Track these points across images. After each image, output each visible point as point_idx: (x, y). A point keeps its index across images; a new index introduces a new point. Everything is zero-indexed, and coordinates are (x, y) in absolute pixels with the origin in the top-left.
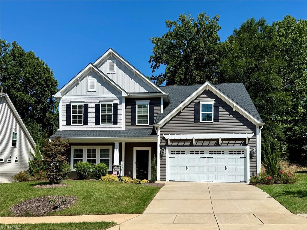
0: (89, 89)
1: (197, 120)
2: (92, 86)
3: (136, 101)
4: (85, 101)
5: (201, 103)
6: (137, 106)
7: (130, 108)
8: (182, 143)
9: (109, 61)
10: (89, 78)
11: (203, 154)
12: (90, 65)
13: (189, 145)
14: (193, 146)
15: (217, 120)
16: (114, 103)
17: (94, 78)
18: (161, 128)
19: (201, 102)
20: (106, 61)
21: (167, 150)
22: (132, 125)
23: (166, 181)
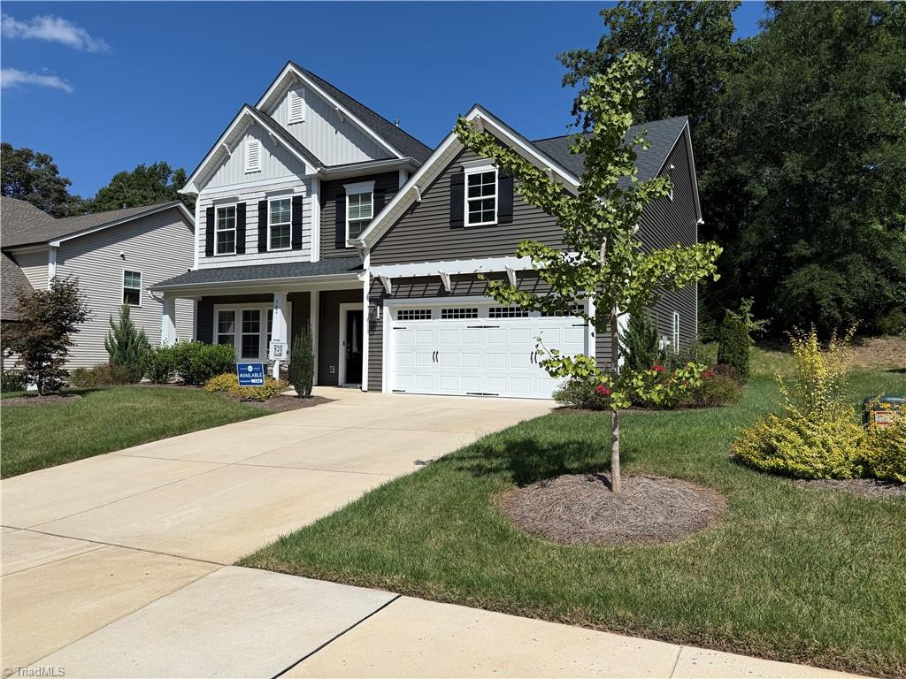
0: (247, 167)
1: (456, 221)
2: (253, 159)
3: (345, 186)
4: (240, 197)
5: (468, 172)
6: (347, 199)
7: (331, 205)
8: (419, 288)
9: (291, 95)
10: (249, 140)
11: (475, 316)
12: (246, 110)
13: (436, 292)
14: (447, 294)
15: (506, 216)
16: (295, 195)
17: (257, 140)
18: (372, 250)
19: (466, 171)
20: (286, 95)
21: (385, 308)
22: (337, 248)
23: (381, 390)
